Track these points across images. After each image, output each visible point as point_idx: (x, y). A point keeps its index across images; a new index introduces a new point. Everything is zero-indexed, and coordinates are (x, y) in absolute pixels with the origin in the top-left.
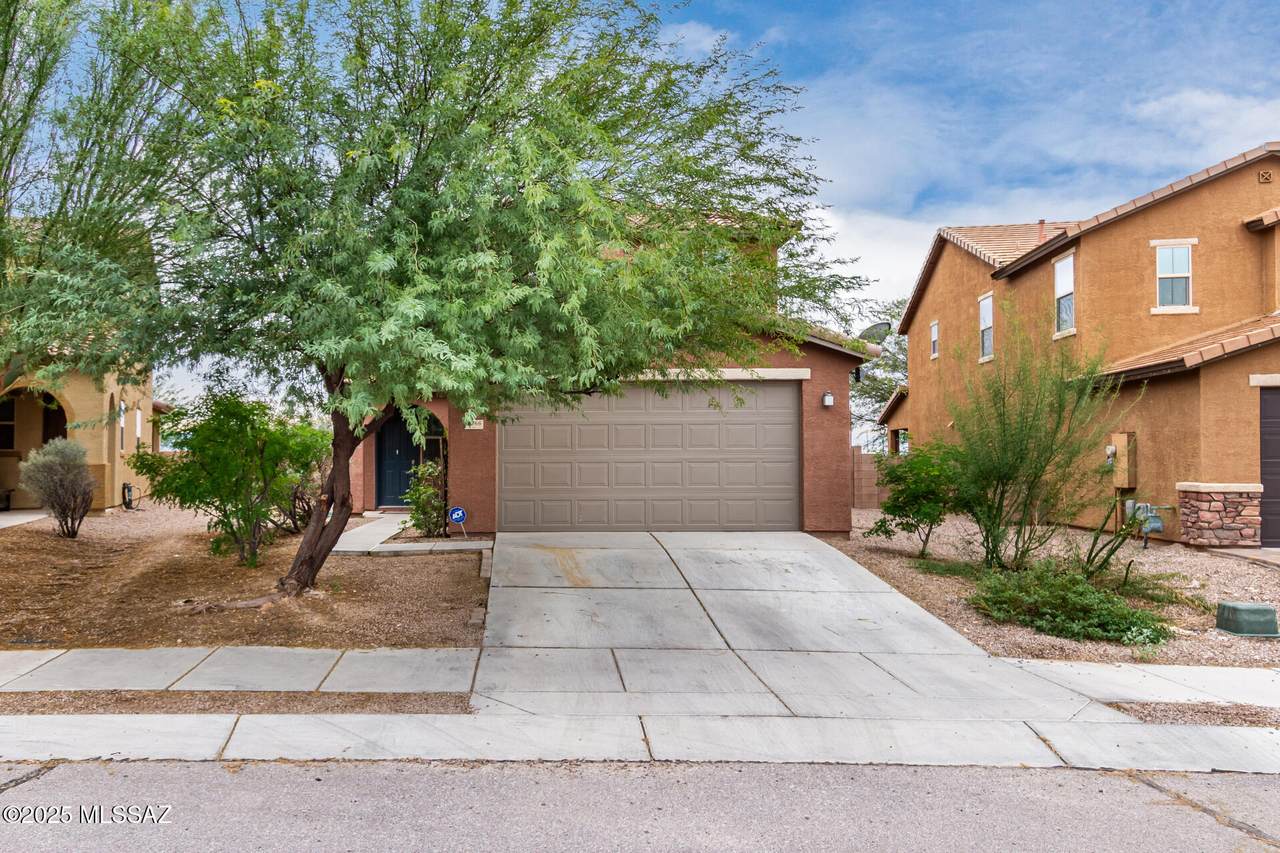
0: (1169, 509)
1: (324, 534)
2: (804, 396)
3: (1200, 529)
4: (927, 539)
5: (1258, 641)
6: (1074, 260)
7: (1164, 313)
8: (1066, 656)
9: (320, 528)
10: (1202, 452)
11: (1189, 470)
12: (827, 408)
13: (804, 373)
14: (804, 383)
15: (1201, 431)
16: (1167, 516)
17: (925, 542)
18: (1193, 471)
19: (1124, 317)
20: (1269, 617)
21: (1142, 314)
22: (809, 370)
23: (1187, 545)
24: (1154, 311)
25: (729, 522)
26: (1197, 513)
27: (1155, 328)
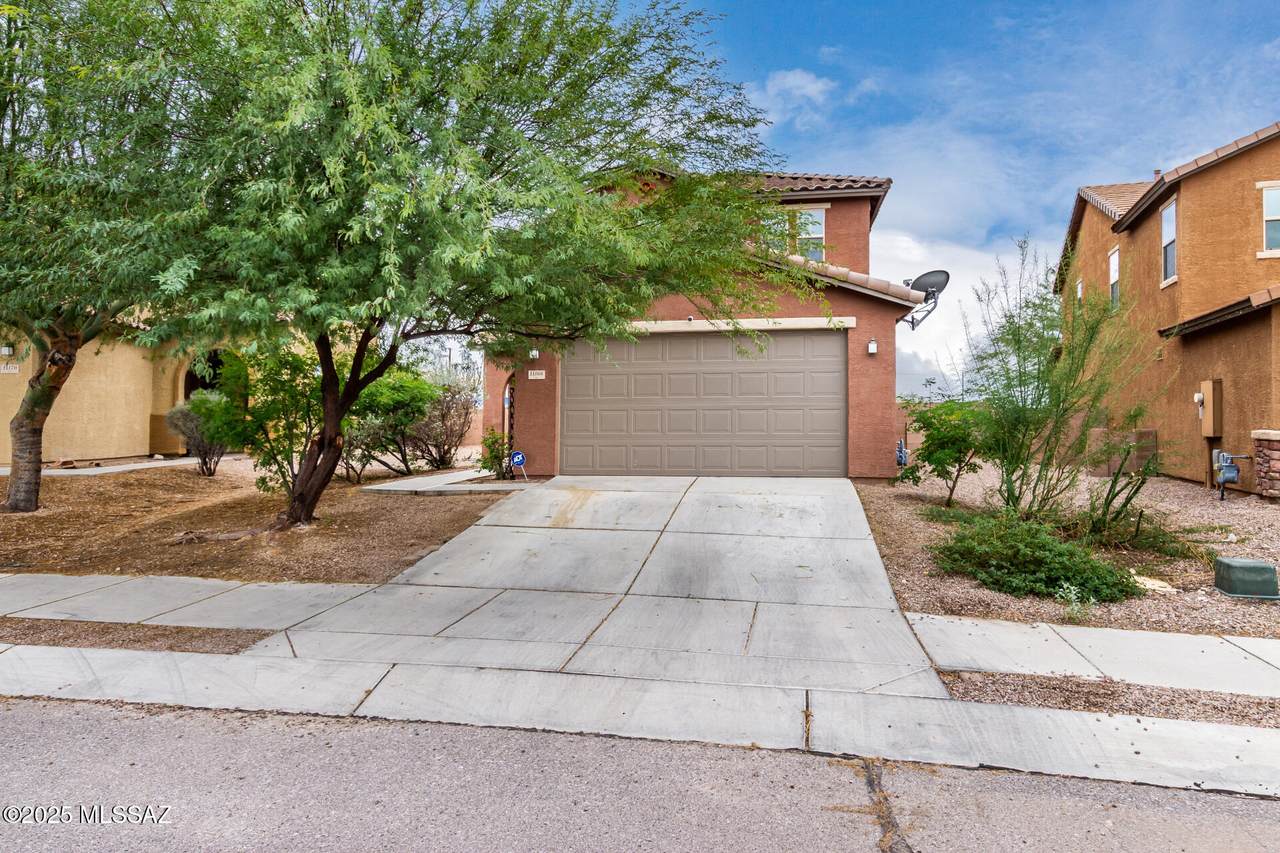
0: (1247, 458)
1: (315, 472)
2: (850, 345)
3: (1272, 479)
4: (954, 486)
5: (1250, 603)
6: (1177, 206)
7: (1268, 257)
8: (986, 611)
9: (311, 468)
10: (1274, 397)
11: (1263, 419)
12: (872, 355)
13: (850, 322)
14: (850, 331)
15: (1273, 376)
16: (1243, 465)
17: (952, 491)
18: (1266, 417)
19: (1227, 262)
20: (1267, 576)
21: (1247, 258)
22: (854, 319)
23: (1261, 497)
24: (1260, 255)
25: (777, 467)
26: (1268, 462)
27: (1261, 273)
